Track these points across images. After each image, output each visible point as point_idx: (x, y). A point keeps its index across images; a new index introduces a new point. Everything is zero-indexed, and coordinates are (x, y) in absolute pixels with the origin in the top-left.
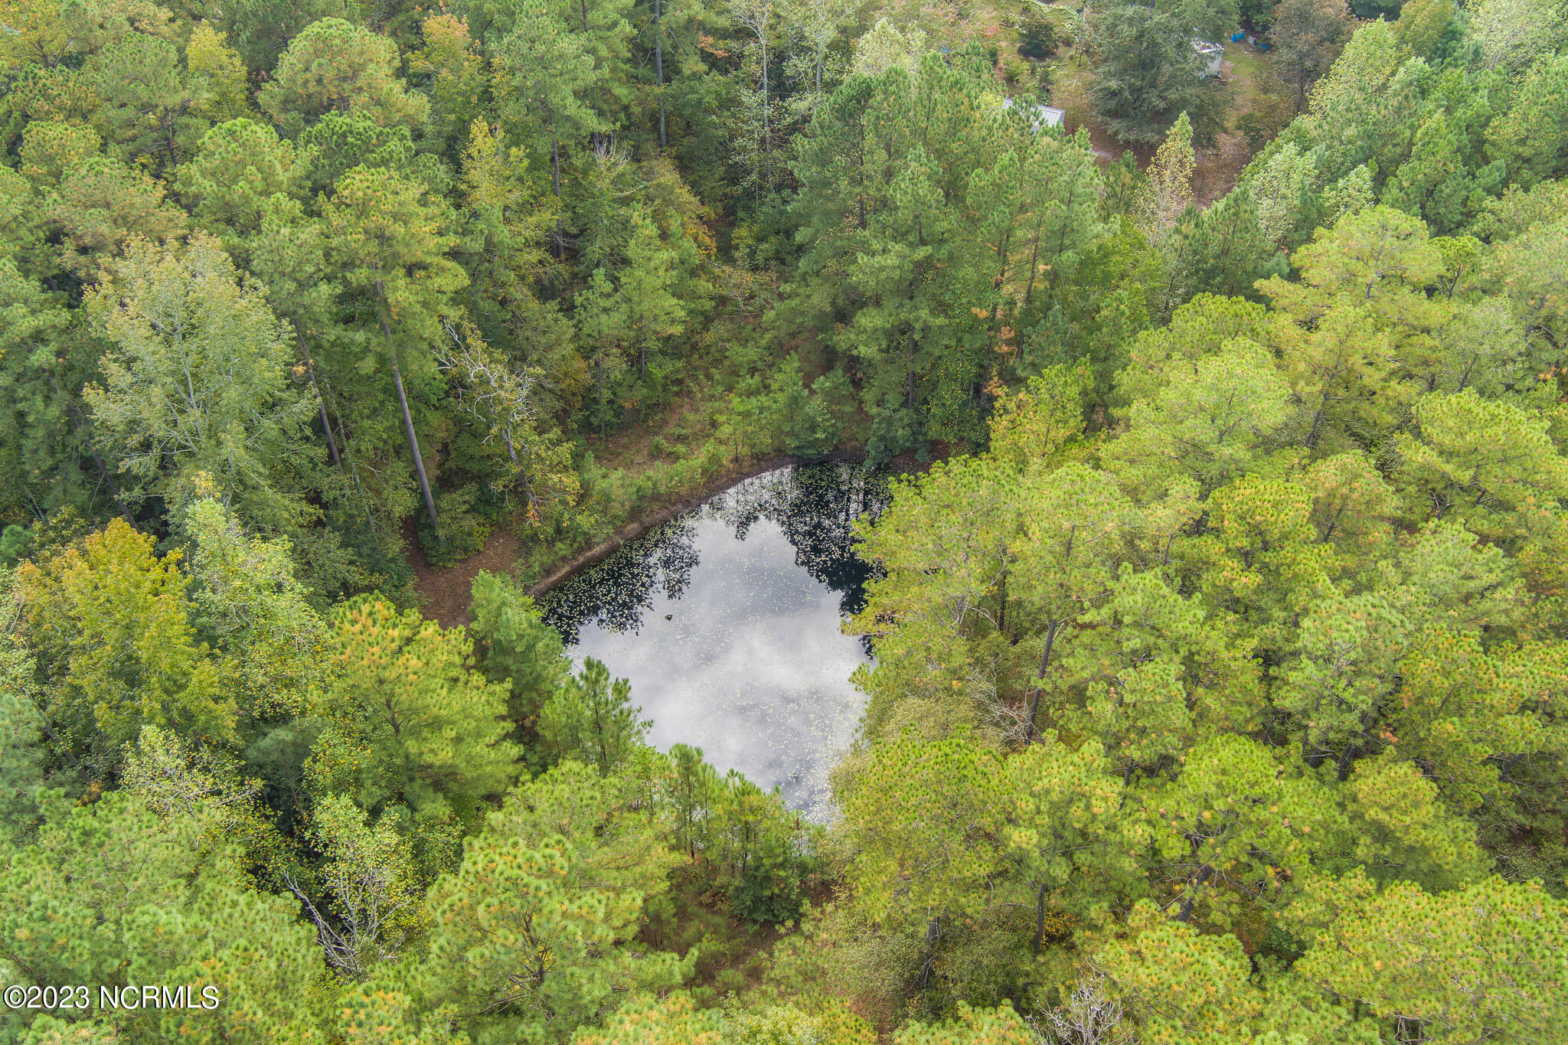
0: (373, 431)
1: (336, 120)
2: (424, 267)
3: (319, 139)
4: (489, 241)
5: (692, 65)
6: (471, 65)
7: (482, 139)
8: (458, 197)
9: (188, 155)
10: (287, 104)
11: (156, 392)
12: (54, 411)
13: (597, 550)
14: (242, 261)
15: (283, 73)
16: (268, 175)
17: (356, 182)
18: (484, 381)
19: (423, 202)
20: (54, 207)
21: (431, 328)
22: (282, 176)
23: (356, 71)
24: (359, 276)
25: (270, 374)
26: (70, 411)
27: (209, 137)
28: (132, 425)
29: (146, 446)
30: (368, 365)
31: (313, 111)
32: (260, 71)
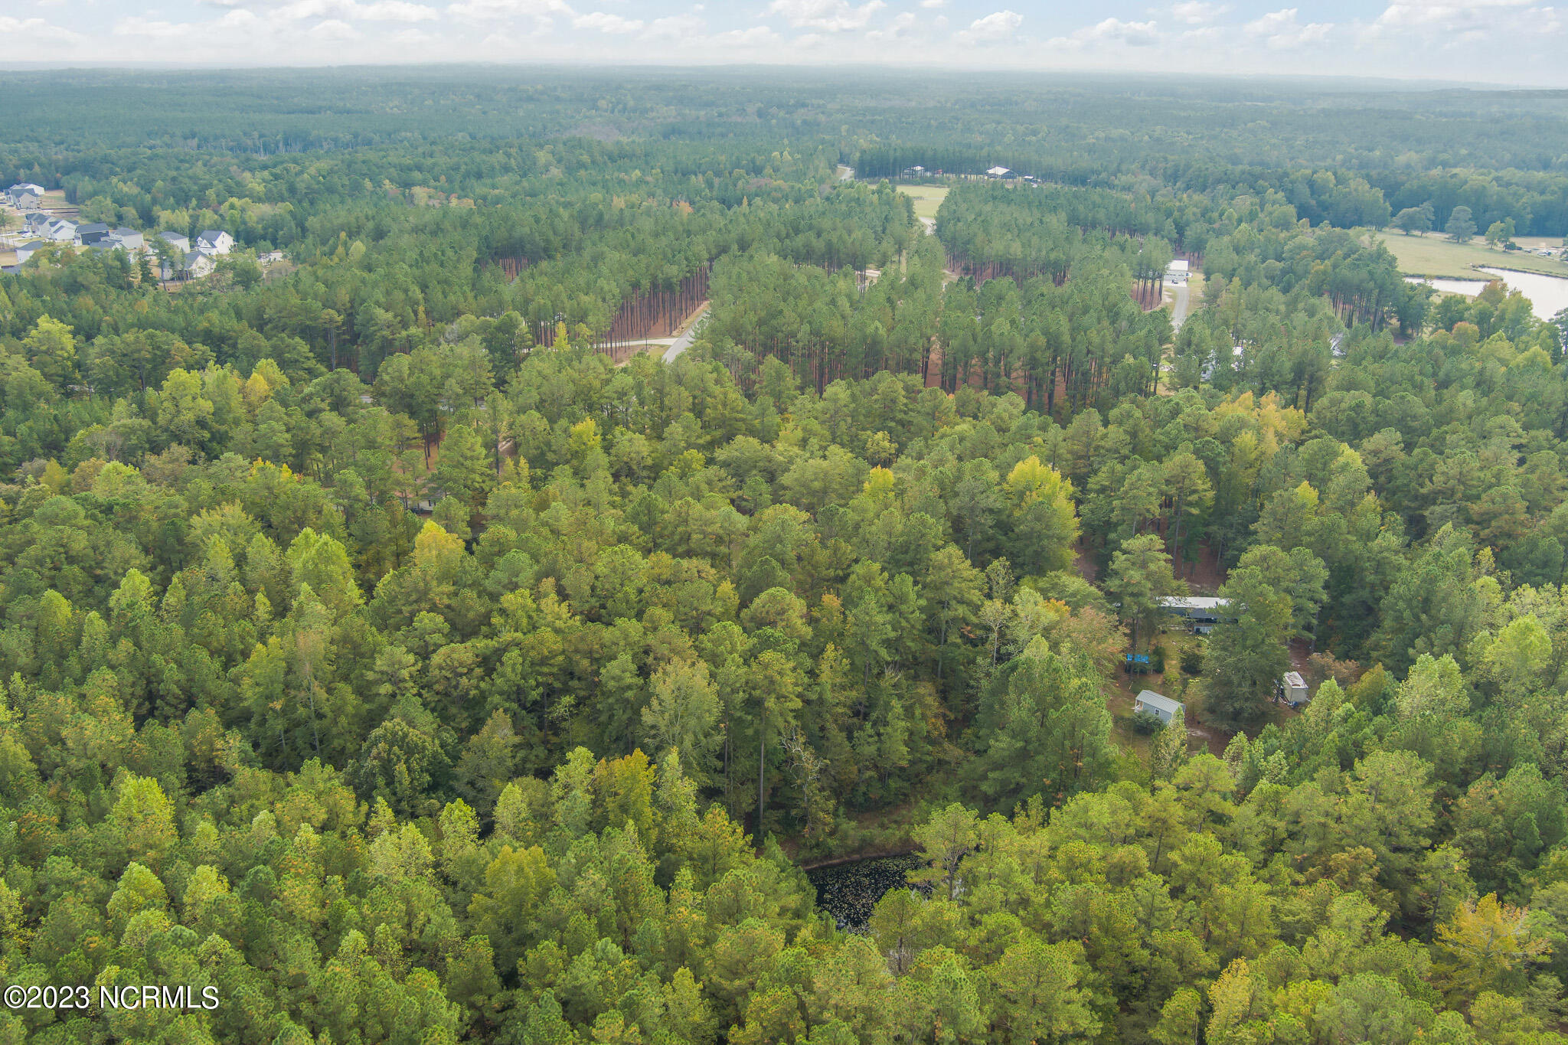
0: (743, 765)
1: (769, 630)
2: (785, 697)
3: (759, 636)
4: (821, 694)
5: (954, 638)
6: (837, 618)
7: (830, 650)
8: (812, 673)
9: (704, 631)
10: (752, 619)
11: (666, 716)
12: (625, 717)
13: (835, 861)
14: (713, 675)
15: (753, 606)
16: (733, 645)
17: (767, 656)
18: (800, 758)
19: (794, 669)
20: (651, 640)
21: (780, 723)
22: (739, 648)
23: (782, 612)
24: (757, 693)
25: (710, 720)
26: (630, 719)
27: (716, 626)
28: (653, 727)
29: (654, 737)
30: (750, 732)
31: (760, 624)
32: (744, 604)
